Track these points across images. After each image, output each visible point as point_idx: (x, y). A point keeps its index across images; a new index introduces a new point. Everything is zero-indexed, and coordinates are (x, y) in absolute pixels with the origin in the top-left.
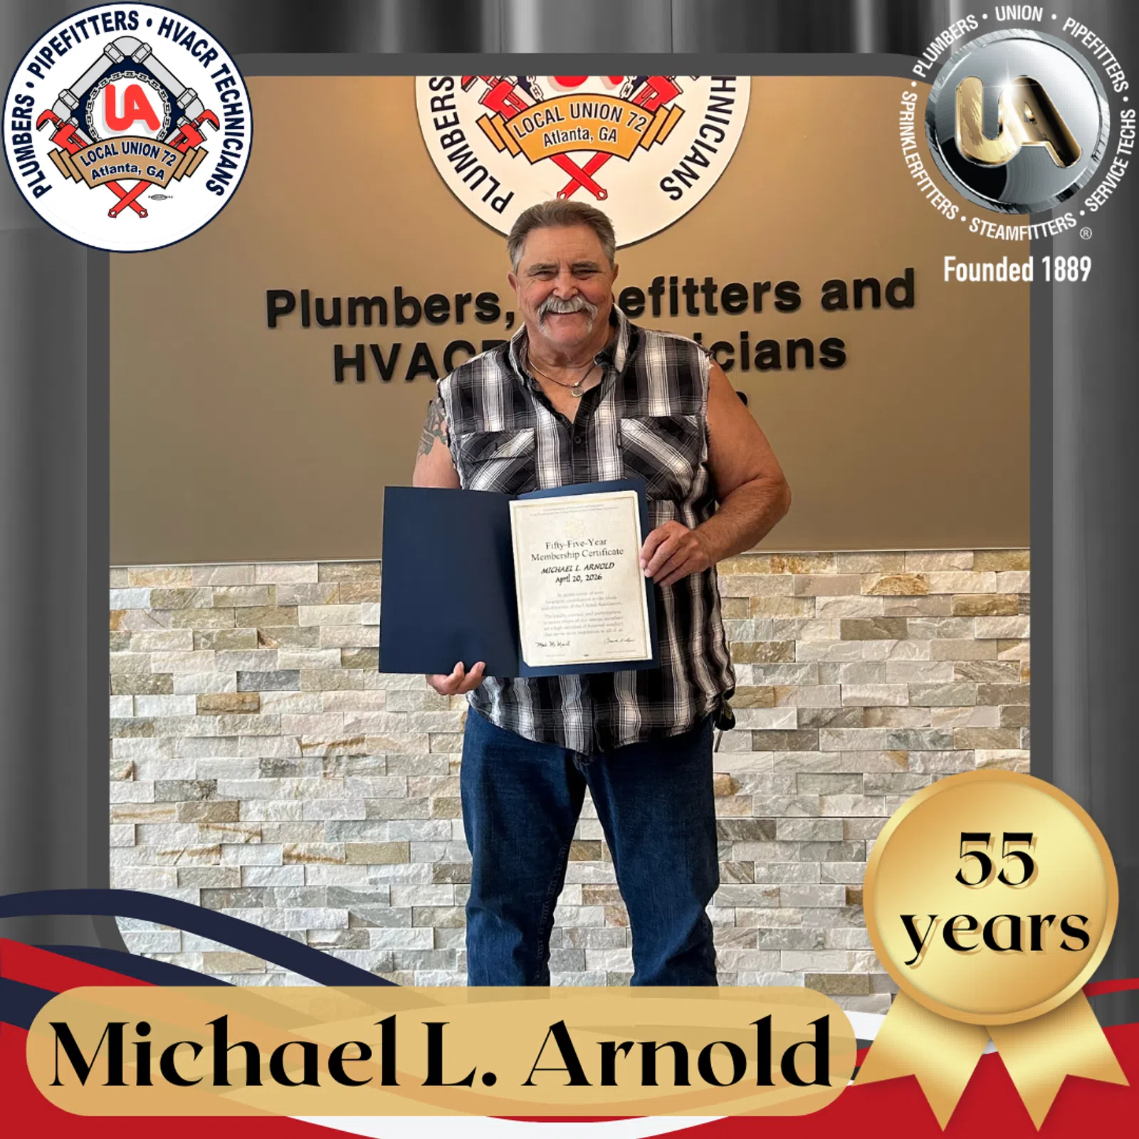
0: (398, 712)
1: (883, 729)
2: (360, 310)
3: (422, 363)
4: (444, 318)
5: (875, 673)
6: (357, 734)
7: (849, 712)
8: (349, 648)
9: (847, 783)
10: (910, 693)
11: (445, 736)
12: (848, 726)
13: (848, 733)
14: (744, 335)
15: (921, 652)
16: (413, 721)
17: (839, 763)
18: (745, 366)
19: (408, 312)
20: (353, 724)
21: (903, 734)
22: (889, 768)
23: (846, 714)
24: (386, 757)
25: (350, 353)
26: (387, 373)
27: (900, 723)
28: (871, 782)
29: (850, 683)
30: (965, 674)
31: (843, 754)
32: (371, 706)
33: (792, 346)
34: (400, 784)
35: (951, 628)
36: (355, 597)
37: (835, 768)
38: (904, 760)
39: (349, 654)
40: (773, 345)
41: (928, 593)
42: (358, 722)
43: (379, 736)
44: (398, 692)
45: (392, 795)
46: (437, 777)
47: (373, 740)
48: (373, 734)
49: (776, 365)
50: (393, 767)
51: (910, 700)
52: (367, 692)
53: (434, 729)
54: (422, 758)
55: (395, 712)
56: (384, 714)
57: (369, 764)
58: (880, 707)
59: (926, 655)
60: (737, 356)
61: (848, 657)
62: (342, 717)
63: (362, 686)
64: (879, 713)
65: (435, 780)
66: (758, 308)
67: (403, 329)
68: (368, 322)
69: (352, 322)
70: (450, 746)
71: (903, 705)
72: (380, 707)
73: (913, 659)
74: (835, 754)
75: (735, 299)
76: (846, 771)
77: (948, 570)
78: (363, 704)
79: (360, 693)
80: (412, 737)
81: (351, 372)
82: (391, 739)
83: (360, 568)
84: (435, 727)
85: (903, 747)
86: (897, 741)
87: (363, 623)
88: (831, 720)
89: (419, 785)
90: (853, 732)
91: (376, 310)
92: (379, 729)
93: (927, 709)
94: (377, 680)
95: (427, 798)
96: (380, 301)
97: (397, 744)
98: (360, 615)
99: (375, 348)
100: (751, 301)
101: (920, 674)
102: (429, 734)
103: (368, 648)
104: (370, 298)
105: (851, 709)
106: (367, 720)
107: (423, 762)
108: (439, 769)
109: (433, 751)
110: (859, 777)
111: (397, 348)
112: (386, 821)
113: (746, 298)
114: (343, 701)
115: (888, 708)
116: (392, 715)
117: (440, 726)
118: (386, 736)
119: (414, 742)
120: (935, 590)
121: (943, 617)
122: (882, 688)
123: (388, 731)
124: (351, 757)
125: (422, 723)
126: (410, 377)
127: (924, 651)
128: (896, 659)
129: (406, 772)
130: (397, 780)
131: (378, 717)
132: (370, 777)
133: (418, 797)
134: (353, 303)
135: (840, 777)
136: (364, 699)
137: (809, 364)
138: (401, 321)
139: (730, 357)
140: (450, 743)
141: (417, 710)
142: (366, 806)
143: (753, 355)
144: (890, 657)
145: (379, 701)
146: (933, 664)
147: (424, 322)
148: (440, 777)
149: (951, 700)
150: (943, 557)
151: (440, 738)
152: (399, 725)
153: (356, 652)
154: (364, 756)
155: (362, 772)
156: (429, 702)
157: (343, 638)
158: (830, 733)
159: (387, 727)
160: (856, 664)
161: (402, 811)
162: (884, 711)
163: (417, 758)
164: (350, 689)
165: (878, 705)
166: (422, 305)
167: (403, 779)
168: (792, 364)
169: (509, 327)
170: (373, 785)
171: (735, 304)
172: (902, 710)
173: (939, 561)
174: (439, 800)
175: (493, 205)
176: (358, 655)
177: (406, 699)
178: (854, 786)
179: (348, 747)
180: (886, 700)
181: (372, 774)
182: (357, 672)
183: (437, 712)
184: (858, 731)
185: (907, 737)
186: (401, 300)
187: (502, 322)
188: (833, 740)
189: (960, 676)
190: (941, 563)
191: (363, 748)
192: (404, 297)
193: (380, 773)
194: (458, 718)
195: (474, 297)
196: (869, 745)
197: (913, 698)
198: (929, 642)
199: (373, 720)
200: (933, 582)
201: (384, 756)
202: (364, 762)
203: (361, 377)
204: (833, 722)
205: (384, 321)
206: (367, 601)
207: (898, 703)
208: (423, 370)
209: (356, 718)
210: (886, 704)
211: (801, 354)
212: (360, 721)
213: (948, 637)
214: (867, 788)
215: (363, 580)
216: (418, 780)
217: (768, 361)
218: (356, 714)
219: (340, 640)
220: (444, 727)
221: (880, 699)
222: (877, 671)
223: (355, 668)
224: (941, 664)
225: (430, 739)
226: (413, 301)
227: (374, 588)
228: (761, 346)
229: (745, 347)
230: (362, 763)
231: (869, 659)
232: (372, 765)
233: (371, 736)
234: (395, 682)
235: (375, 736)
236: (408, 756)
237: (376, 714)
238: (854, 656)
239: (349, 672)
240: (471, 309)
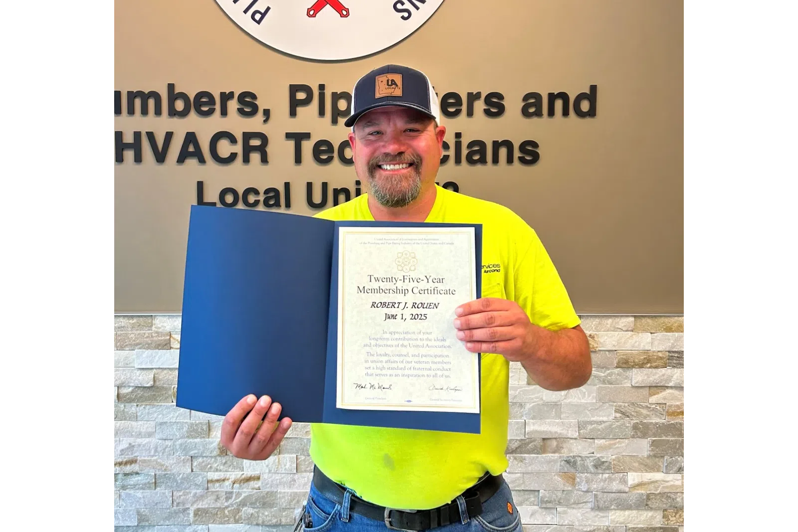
0: (165, 439)
1: (557, 455)
2: (138, 102)
3: (191, 149)
4: (210, 112)
5: (553, 411)
6: (131, 456)
7: (531, 442)
8: (125, 386)
9: (526, 497)
10: (579, 427)
11: (205, 458)
12: (529, 452)
13: (530, 458)
14: (458, 135)
15: (589, 396)
16: (178, 447)
17: (522, 482)
18: (458, 161)
19: (180, 105)
20: (128, 448)
21: (573, 460)
22: (561, 487)
23: (529, 443)
24: (155, 475)
25: (129, 139)
26: (160, 157)
27: (570, 450)
28: (546, 497)
29: (533, 419)
30: (623, 413)
31: (525, 475)
32: (143, 434)
33: (496, 145)
34: (166, 497)
35: (613, 377)
36: (131, 345)
37: (518, 486)
38: (572, 480)
39: (124, 391)
40: (481, 144)
41: (597, 349)
42: (131, 447)
43: (149, 458)
44: (166, 423)
45: (159, 506)
46: (198, 491)
47: (144, 461)
48: (144, 457)
49: (483, 161)
50: (161, 483)
51: (579, 433)
52: (140, 423)
53: (195, 454)
54: (185, 476)
55: (163, 439)
56: (154, 440)
57: (141, 480)
58: (556, 438)
59: (593, 397)
60: (452, 153)
61: (532, 399)
62: (118, 442)
63: (136, 418)
64: (554, 443)
65: (196, 493)
66: (470, 113)
67: (176, 120)
68: (145, 112)
69: (131, 112)
70: (209, 466)
71: (573, 437)
72: (150, 435)
73: (583, 401)
74: (519, 475)
75: (452, 105)
76: (527, 488)
77: (613, 331)
78: (136, 432)
79: (134, 423)
80: (176, 459)
81: (129, 155)
82: (159, 460)
83: (135, 320)
84: (196, 451)
85: (572, 470)
86: (568, 465)
87: (137, 366)
88: (517, 448)
89: (182, 497)
90: (534, 458)
91: (151, 103)
92: (150, 452)
93: (591, 440)
94: (148, 413)
95: (189, 508)
96: (155, 95)
97: (164, 464)
98: (134, 360)
99: (151, 136)
100: (464, 108)
101: (588, 413)
102: (192, 457)
103: (141, 387)
104: (146, 92)
105: (532, 440)
106: (139, 445)
107: (186, 479)
108: (199, 486)
109: (194, 470)
110: (536, 493)
111: (169, 136)
112: (154, 526)
113: (461, 105)
114: (119, 430)
115: (561, 440)
116: (160, 441)
117: (200, 451)
118: (155, 458)
119: (179, 463)
120: (603, 347)
121: (608, 369)
122: (558, 424)
123: (157, 454)
124: (126, 475)
125: (185, 449)
126: (181, 160)
127: (592, 395)
128: (569, 400)
129: (172, 487)
130: (164, 493)
131: (149, 442)
132: (141, 491)
133: (181, 507)
134: (132, 96)
135: (522, 493)
136: (137, 428)
137: (510, 160)
138: (173, 113)
139: (446, 153)
140: (209, 464)
141: (181, 438)
142: (138, 515)
143: (465, 152)
144: (565, 399)
145: (150, 430)
146: (598, 405)
147: (193, 114)
148: (199, 491)
149: (609, 433)
150: (610, 321)
151: (200, 460)
152: (167, 450)
153: (130, 389)
154: (137, 473)
155: (134, 487)
156: (191, 432)
157: (119, 379)
158: (515, 458)
159: (156, 451)
160: (538, 404)
161: (168, 518)
162: (558, 442)
163: (181, 476)
164: (125, 419)
165: (554, 437)
166: (192, 99)
167: (169, 492)
168: (496, 160)
169: (265, 121)
170: (144, 497)
171: (452, 110)
172: (572, 441)
173: (607, 324)
174: (198, 510)
175: (253, 17)
176: (132, 392)
177: (173, 429)
178: (533, 499)
179: (123, 467)
180: (560, 434)
181: (143, 489)
182: (132, 406)
183: (197, 440)
184: (537, 457)
185: (575, 463)
186: (173, 95)
187: (260, 117)
188: (518, 463)
189: (618, 415)
190: (608, 326)
191: (136, 467)
192: (175, 93)
193: (150, 488)
194: (215, 444)
195: (236, 96)
196: (545, 468)
197: (581, 431)
198: (595, 388)
199: (144, 446)
200: (602, 341)
201: (153, 474)
202: (136, 479)
203: (138, 159)
204: (518, 450)
205: (158, 112)
206: (140, 348)
207: (570, 435)
208: (192, 155)
209: (130, 444)
210: (560, 436)
211: (503, 152)
212: (133, 446)
213: (611, 384)
214: (542, 502)
215: (137, 330)
216: (181, 494)
217: (476, 157)
218: (131, 440)
219: (116, 380)
220: (203, 452)
221: (556, 432)
222: (554, 410)
223: (130, 402)
224: (604, 405)
225: (192, 461)
226: (183, 96)
227: (146, 338)
228: (471, 145)
229: (458, 145)
230: (134, 480)
231: (548, 401)
232: (144, 481)
233: (143, 458)
234: (163, 415)
235: (146, 458)
236: (173, 474)
237: (147, 440)
238: (536, 398)
239: (125, 406)
240: (233, 105)
